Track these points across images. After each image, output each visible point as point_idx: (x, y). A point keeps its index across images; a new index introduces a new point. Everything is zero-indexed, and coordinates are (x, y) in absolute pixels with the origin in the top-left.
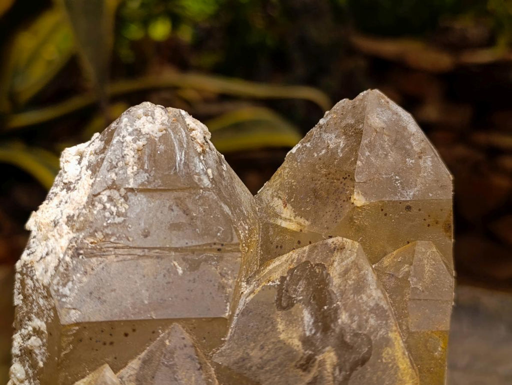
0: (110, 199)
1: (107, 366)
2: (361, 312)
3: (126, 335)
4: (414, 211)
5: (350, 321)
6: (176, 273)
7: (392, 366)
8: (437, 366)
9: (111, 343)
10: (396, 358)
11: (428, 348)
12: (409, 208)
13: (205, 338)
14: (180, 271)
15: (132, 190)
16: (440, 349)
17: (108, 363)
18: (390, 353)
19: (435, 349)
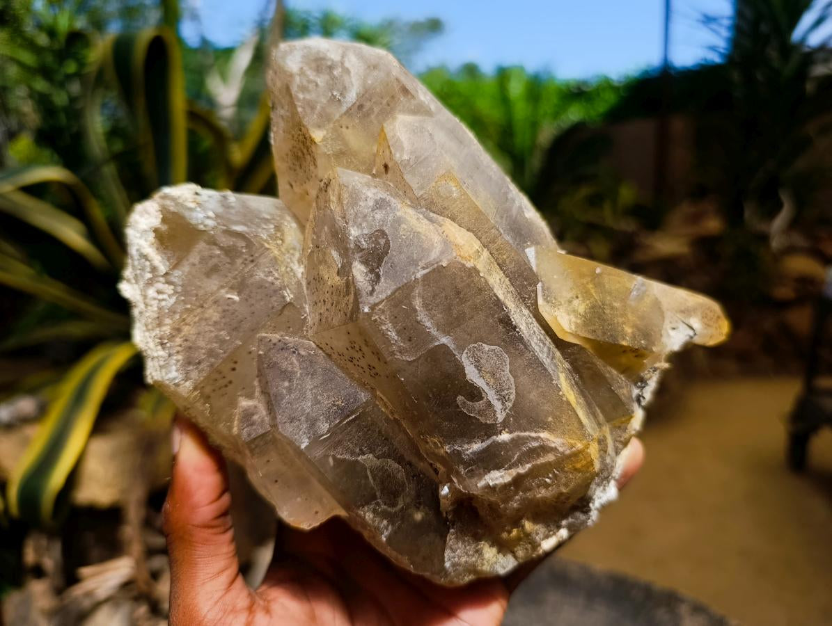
0: (159, 292)
1: (241, 398)
2: (365, 216)
3: (234, 369)
4: (368, 105)
5: (360, 231)
6: (234, 302)
7: (414, 236)
8: (464, 203)
9: (230, 382)
10: (413, 227)
11: (444, 196)
12: (361, 107)
13: (289, 328)
14: (236, 298)
15: (167, 274)
16: (454, 189)
17: (241, 396)
18: (406, 227)
19: (451, 192)
